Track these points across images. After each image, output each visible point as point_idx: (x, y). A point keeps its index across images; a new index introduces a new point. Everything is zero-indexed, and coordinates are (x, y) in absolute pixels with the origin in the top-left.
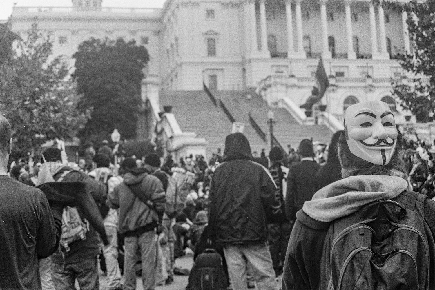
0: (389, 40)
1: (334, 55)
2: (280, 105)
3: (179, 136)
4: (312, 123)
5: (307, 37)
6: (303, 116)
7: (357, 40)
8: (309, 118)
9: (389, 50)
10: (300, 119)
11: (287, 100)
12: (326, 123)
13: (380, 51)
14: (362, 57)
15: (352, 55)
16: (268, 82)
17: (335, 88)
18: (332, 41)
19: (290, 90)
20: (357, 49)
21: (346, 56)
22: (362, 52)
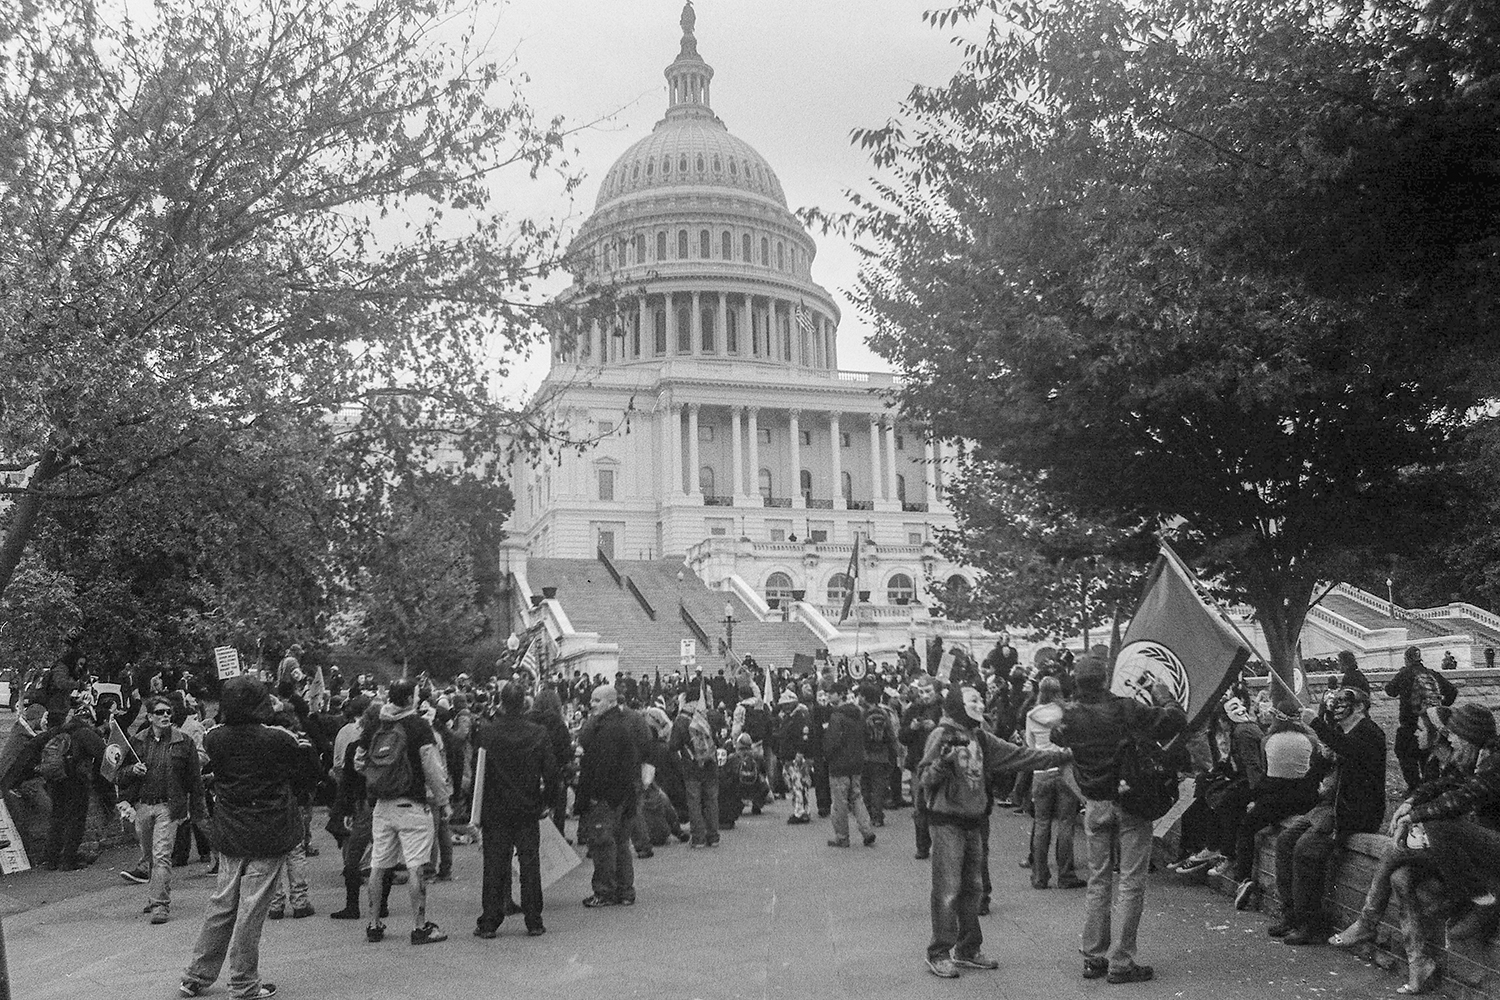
0: (901, 479)
1: (809, 503)
2: (725, 588)
3: (572, 638)
4: (779, 619)
5: (765, 472)
6: (765, 608)
7: (849, 477)
8: (774, 611)
9: (902, 496)
10: (759, 611)
11: (737, 579)
12: (802, 619)
13: (886, 496)
14: (857, 507)
15: (840, 504)
16: (705, 550)
17: (814, 560)
18: (806, 479)
19: (741, 563)
20: (848, 492)
21: (830, 505)
22: (855, 498)
